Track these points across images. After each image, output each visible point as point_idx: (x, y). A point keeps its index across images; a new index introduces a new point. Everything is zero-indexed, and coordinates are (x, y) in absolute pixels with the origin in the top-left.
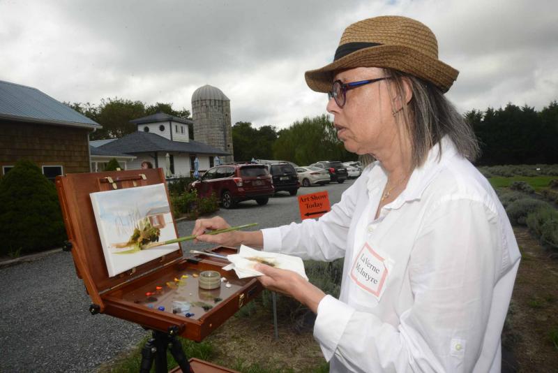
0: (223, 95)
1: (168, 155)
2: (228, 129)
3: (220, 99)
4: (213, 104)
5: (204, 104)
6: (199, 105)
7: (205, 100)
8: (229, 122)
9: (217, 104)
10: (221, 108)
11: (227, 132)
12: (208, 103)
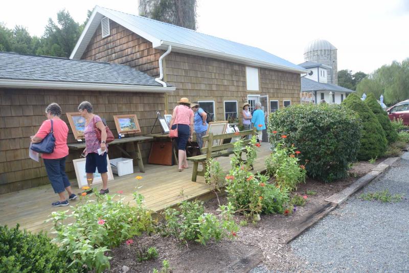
0: (331, 46)
1: (331, 93)
2: (334, 72)
3: (329, 49)
4: (323, 53)
5: (316, 54)
6: (312, 55)
7: (317, 51)
8: (336, 68)
9: (327, 53)
10: (329, 56)
11: (334, 75)
12: (319, 53)
